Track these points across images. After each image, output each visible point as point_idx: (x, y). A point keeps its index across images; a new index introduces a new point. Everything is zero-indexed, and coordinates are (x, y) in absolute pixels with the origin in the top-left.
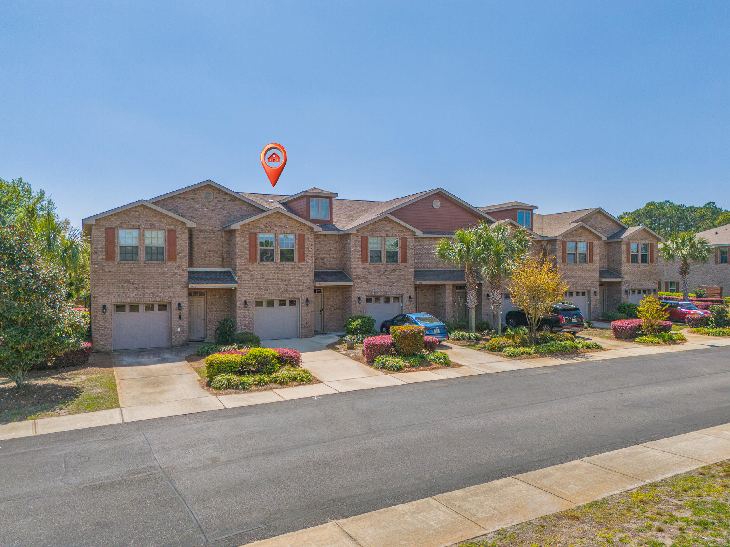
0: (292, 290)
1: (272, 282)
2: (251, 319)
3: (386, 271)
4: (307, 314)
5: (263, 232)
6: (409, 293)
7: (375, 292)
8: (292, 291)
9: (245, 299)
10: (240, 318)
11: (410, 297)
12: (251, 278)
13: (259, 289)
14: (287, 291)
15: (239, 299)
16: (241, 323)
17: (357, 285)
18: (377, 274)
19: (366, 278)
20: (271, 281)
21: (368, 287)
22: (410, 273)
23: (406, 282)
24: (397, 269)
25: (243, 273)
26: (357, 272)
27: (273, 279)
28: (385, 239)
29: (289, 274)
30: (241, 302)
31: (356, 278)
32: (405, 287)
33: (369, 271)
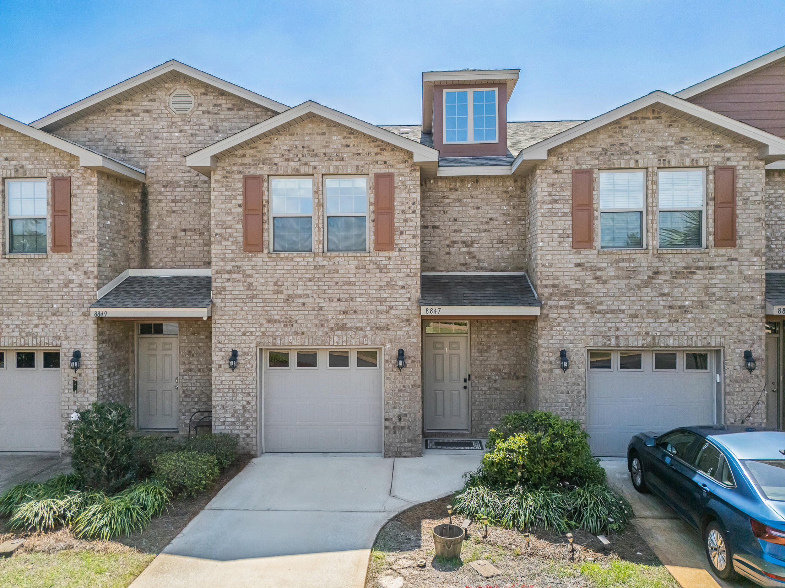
0: (359, 325)
1: (304, 304)
2: (249, 399)
3: (656, 273)
4: (400, 391)
5: (281, 172)
6: (745, 342)
7: (617, 338)
8: (357, 328)
9: (233, 346)
10: (221, 395)
11: (748, 356)
12: (248, 292)
13: (269, 321)
14: (343, 327)
15: (220, 346)
16: (223, 407)
17: (555, 316)
18: (626, 281)
19: (587, 294)
20: (301, 300)
21: (593, 320)
22: (747, 279)
23: (734, 307)
24: (699, 268)
25: (228, 280)
26: (557, 278)
27: (307, 296)
28: (655, 174)
29: (349, 284)
30: (223, 354)
31: (551, 294)
32: (730, 325)
33: (599, 273)
